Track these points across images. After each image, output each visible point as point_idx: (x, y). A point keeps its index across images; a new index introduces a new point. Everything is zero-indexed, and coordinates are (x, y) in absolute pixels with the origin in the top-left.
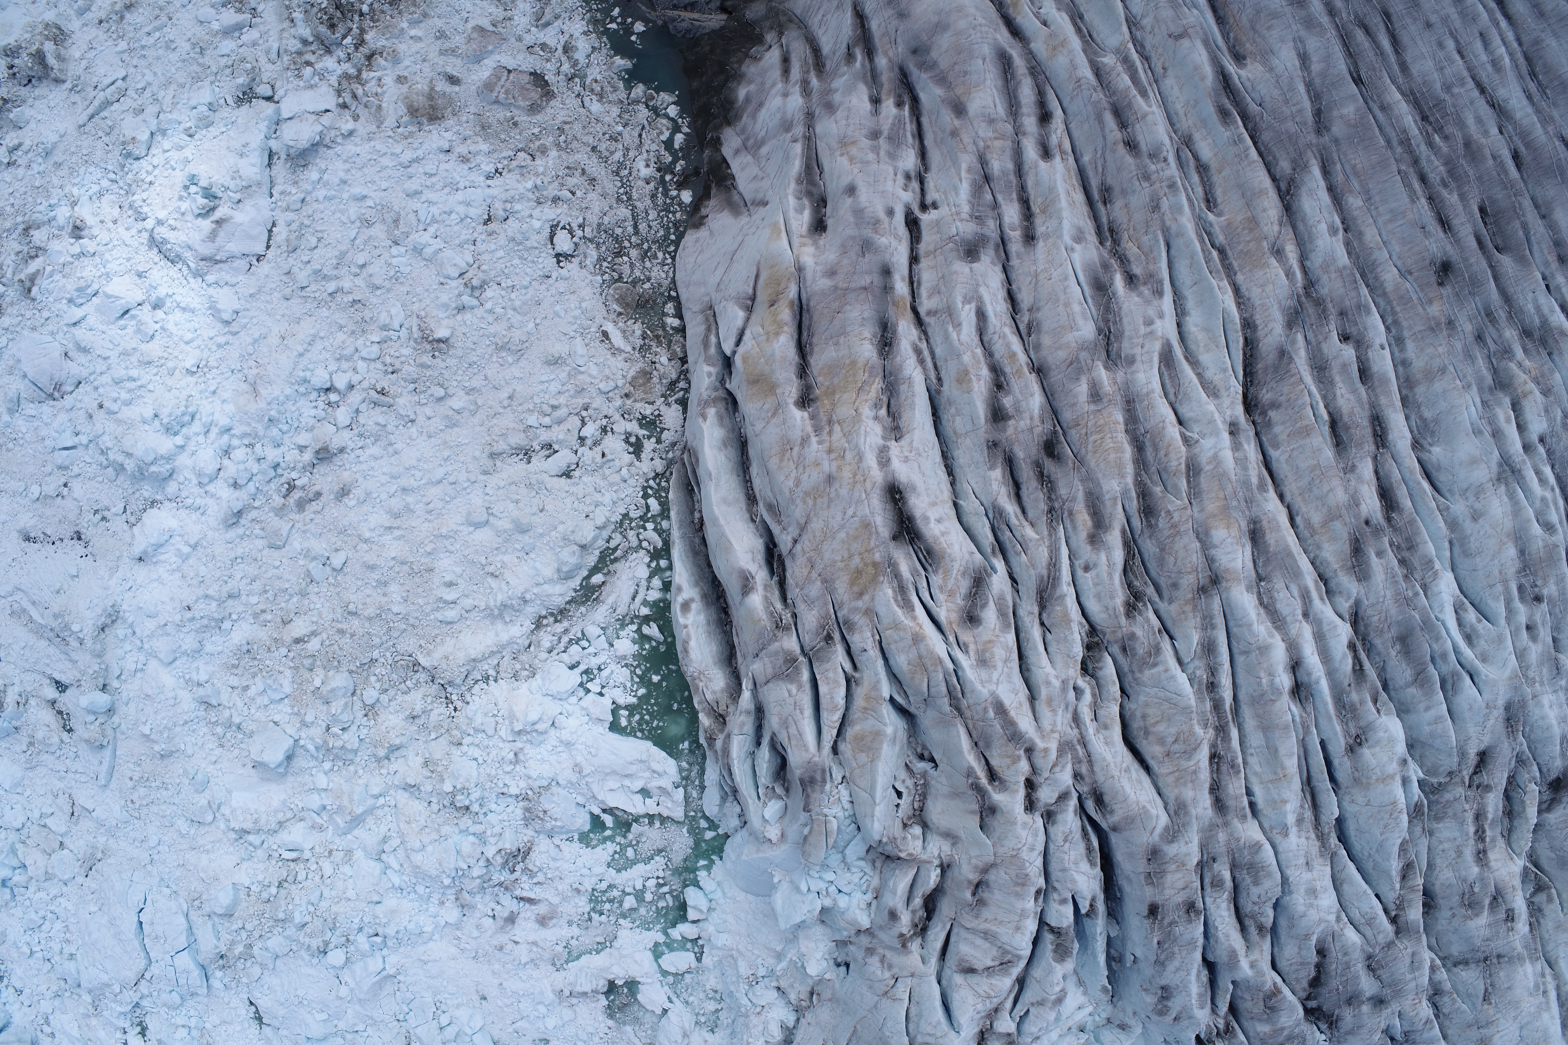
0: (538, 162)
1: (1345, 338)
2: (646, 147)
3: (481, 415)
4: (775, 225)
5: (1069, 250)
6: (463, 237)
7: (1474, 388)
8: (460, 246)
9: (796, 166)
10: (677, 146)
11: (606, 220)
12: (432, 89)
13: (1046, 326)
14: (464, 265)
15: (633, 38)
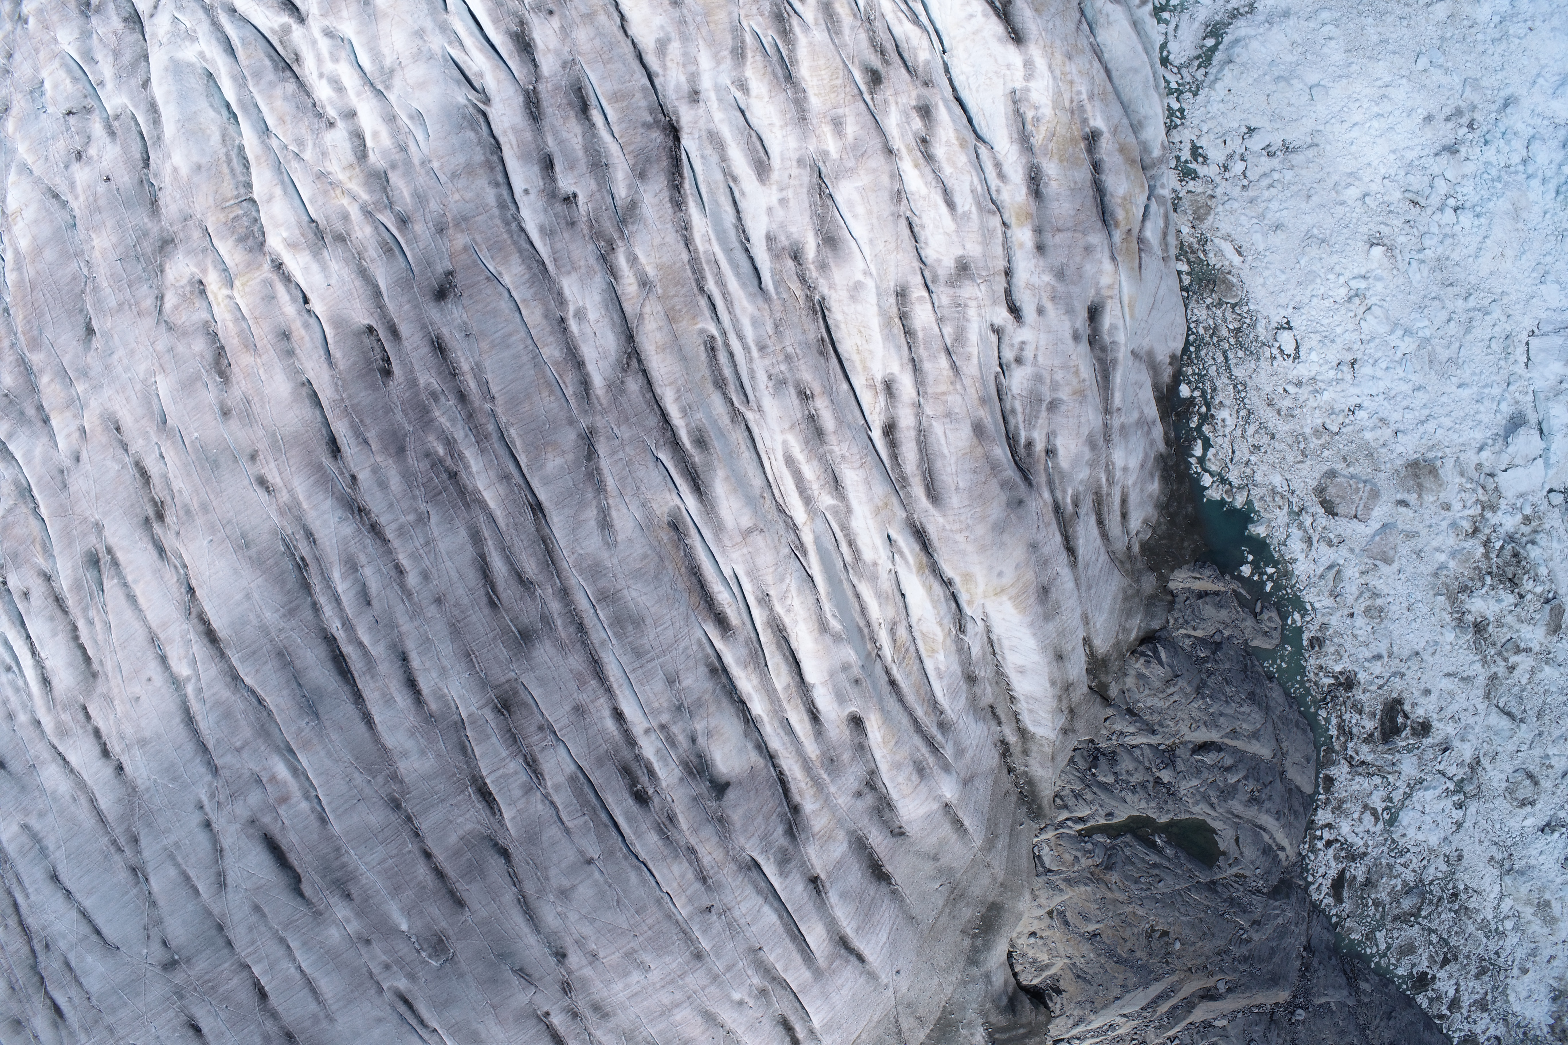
0: (1319, 422)
1: (570, 200)
2: (1227, 440)
3: (1330, 182)
4: (1132, 316)
5: (867, 273)
6: (1372, 345)
7: (416, 161)
8: (1373, 338)
9: (1118, 378)
10: (1199, 442)
11: (1253, 365)
12: (1420, 496)
13: (886, 196)
14: (1369, 317)
15: (1251, 558)
